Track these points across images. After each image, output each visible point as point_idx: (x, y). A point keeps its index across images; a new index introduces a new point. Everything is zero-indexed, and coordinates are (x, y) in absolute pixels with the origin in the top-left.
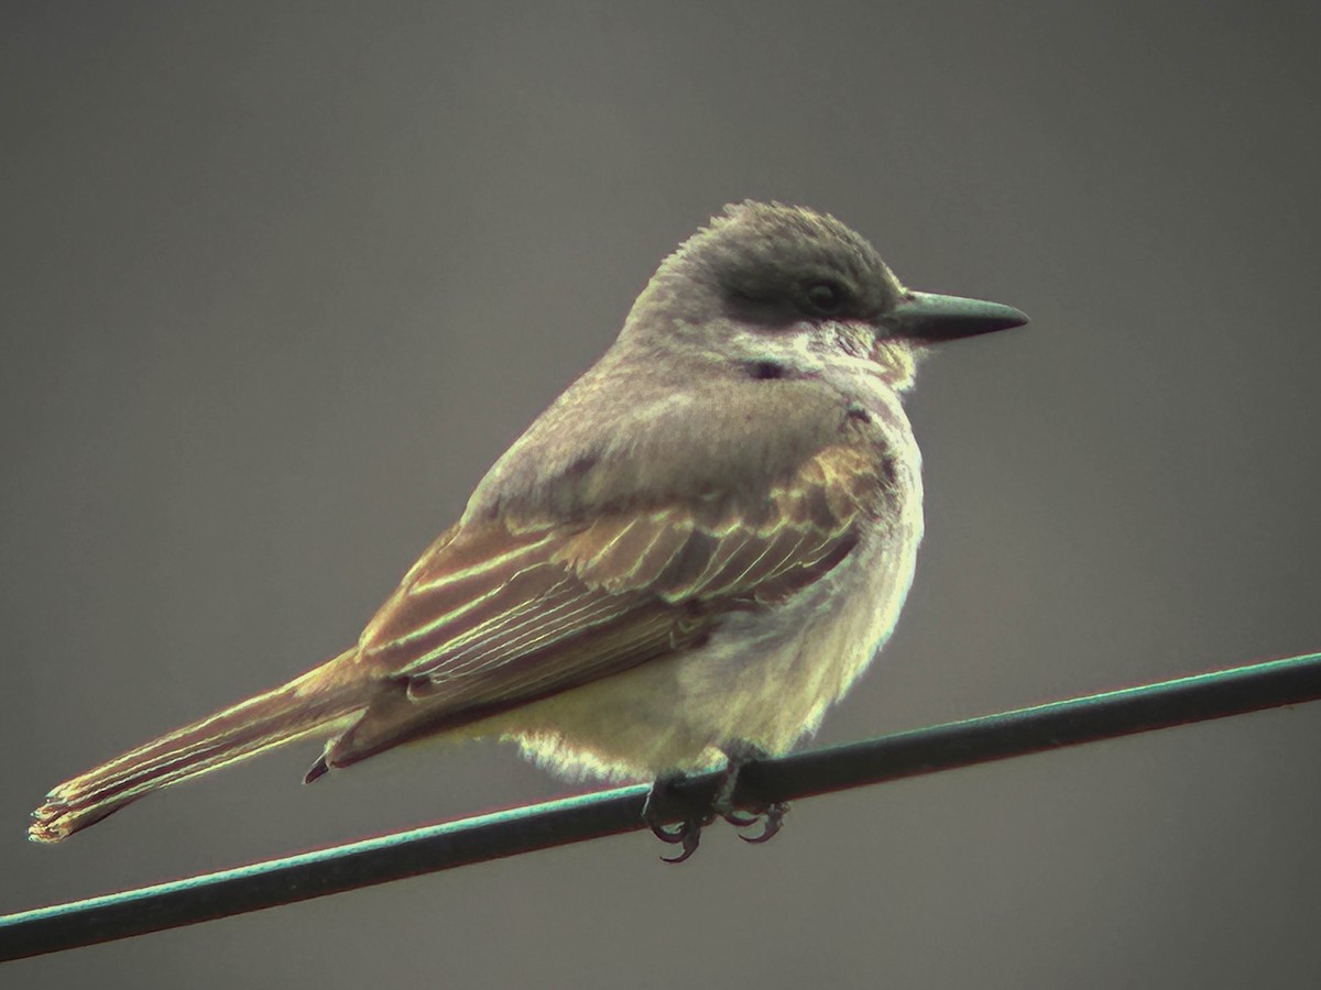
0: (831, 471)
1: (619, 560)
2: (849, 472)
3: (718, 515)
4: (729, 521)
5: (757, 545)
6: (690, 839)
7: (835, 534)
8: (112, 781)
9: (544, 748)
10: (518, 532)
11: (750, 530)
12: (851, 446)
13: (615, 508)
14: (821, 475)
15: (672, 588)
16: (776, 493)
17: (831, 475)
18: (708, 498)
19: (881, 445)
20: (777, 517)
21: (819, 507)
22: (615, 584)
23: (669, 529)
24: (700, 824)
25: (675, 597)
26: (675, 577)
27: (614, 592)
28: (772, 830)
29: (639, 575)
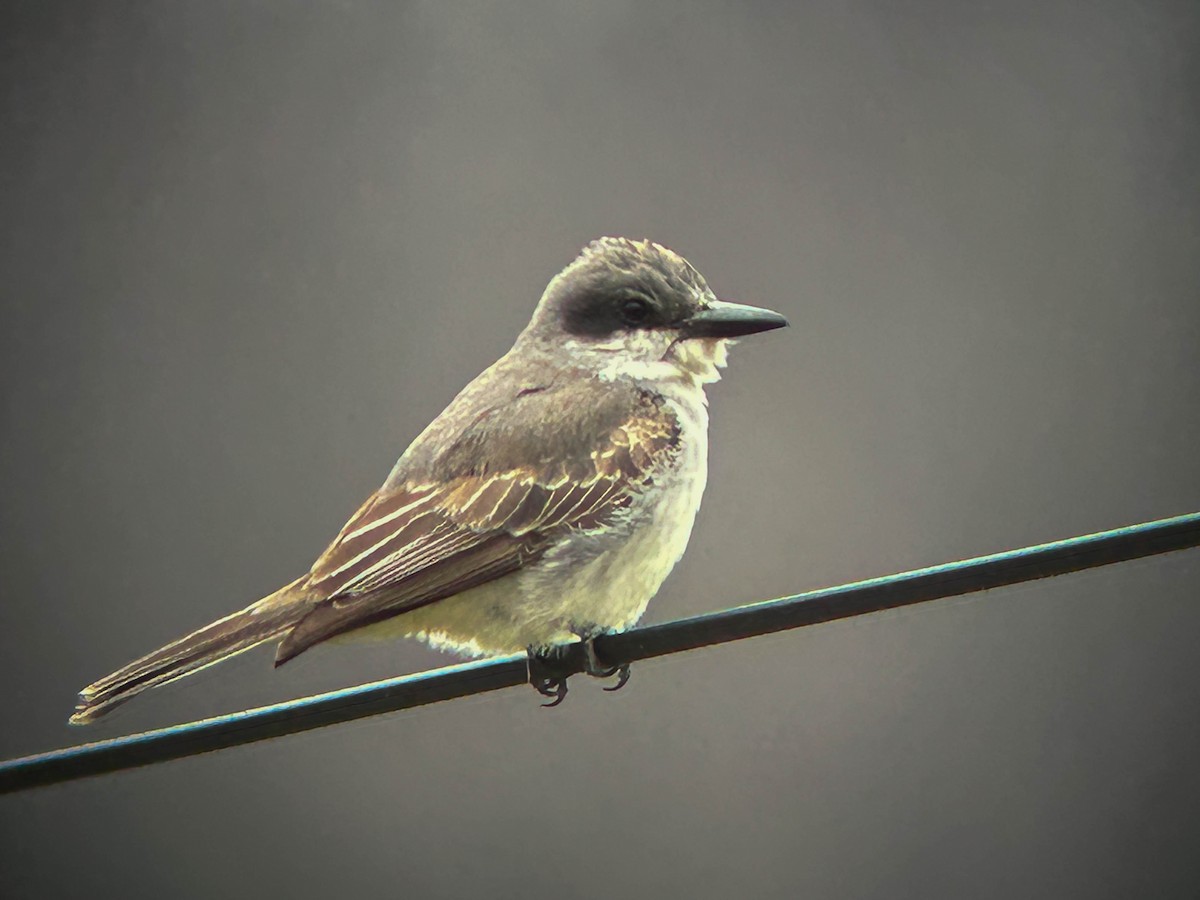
0: (633, 435)
1: (480, 508)
2: (646, 435)
3: (553, 474)
4: (560, 476)
5: (579, 492)
8: (120, 682)
9: (438, 639)
10: (416, 490)
11: (575, 483)
12: (649, 418)
14: (627, 440)
15: (519, 526)
16: (594, 455)
17: (633, 440)
19: (672, 418)
20: (595, 474)
21: (627, 464)
22: (477, 525)
23: (517, 485)
25: (519, 533)
26: (520, 520)
27: (477, 530)
29: (496, 518)
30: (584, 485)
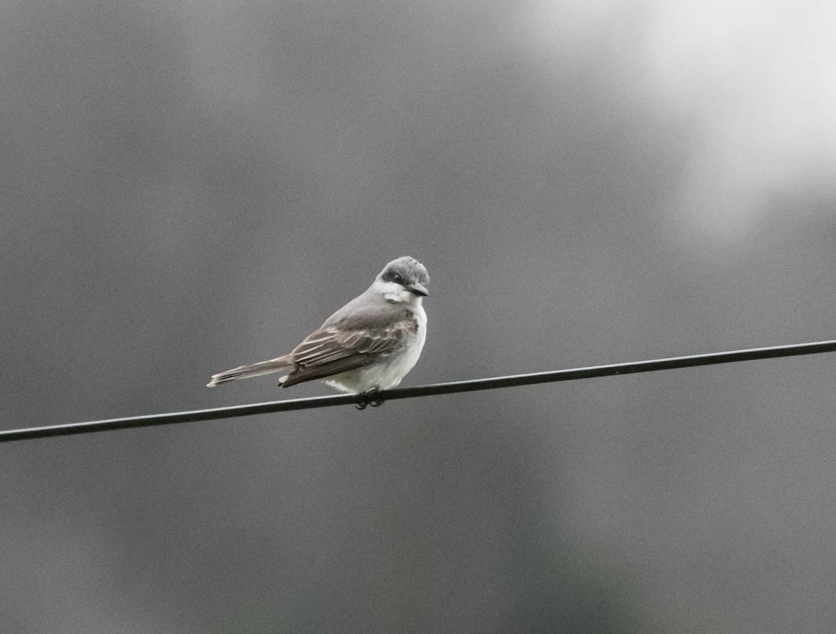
30: (384, 339)
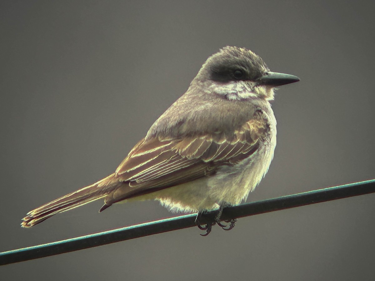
0: (252, 126)
1: (191, 150)
2: (257, 127)
3: (220, 138)
4: (223, 140)
5: (230, 147)
6: (209, 229)
7: (252, 144)
10: (162, 141)
11: (229, 143)
12: (257, 120)
13: (190, 135)
14: (249, 128)
15: (206, 158)
16: (236, 132)
17: (252, 128)
18: (217, 133)
19: (266, 120)
20: (236, 139)
21: (248, 137)
22: (190, 156)
23: (206, 141)
24: (211, 225)
25: (207, 161)
26: (207, 155)
27: (189, 159)
28: (232, 227)
29: (197, 154)
